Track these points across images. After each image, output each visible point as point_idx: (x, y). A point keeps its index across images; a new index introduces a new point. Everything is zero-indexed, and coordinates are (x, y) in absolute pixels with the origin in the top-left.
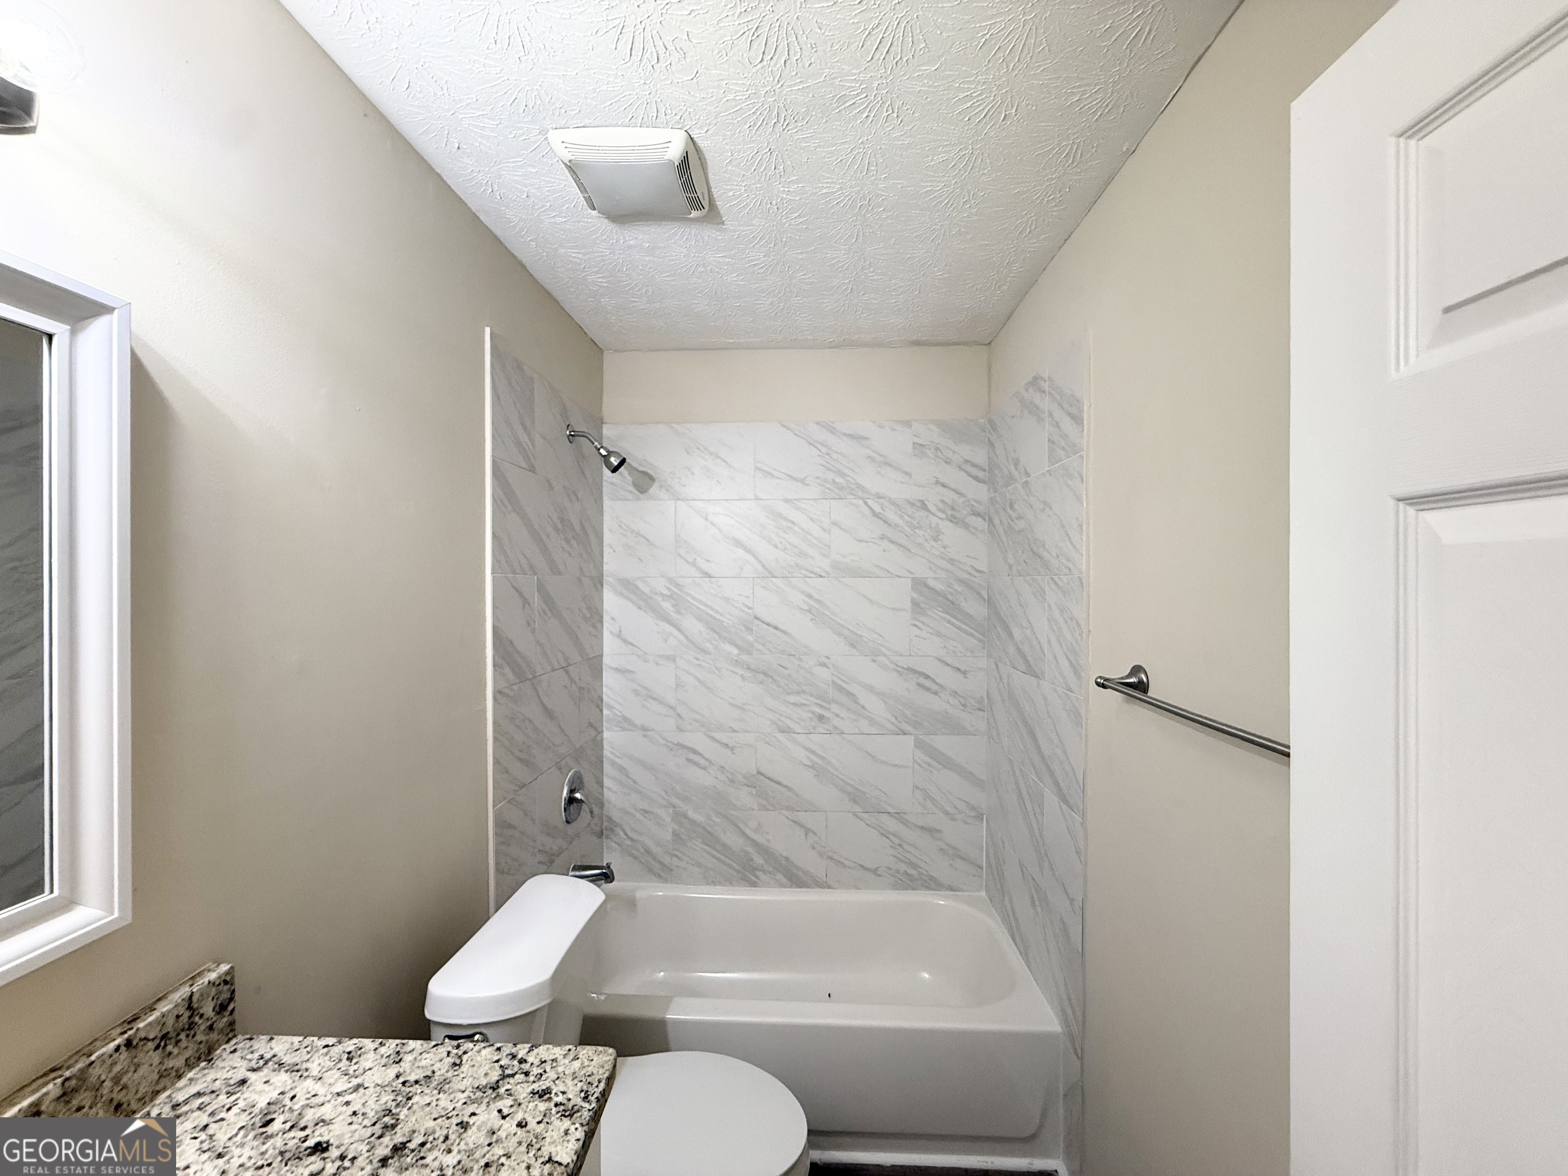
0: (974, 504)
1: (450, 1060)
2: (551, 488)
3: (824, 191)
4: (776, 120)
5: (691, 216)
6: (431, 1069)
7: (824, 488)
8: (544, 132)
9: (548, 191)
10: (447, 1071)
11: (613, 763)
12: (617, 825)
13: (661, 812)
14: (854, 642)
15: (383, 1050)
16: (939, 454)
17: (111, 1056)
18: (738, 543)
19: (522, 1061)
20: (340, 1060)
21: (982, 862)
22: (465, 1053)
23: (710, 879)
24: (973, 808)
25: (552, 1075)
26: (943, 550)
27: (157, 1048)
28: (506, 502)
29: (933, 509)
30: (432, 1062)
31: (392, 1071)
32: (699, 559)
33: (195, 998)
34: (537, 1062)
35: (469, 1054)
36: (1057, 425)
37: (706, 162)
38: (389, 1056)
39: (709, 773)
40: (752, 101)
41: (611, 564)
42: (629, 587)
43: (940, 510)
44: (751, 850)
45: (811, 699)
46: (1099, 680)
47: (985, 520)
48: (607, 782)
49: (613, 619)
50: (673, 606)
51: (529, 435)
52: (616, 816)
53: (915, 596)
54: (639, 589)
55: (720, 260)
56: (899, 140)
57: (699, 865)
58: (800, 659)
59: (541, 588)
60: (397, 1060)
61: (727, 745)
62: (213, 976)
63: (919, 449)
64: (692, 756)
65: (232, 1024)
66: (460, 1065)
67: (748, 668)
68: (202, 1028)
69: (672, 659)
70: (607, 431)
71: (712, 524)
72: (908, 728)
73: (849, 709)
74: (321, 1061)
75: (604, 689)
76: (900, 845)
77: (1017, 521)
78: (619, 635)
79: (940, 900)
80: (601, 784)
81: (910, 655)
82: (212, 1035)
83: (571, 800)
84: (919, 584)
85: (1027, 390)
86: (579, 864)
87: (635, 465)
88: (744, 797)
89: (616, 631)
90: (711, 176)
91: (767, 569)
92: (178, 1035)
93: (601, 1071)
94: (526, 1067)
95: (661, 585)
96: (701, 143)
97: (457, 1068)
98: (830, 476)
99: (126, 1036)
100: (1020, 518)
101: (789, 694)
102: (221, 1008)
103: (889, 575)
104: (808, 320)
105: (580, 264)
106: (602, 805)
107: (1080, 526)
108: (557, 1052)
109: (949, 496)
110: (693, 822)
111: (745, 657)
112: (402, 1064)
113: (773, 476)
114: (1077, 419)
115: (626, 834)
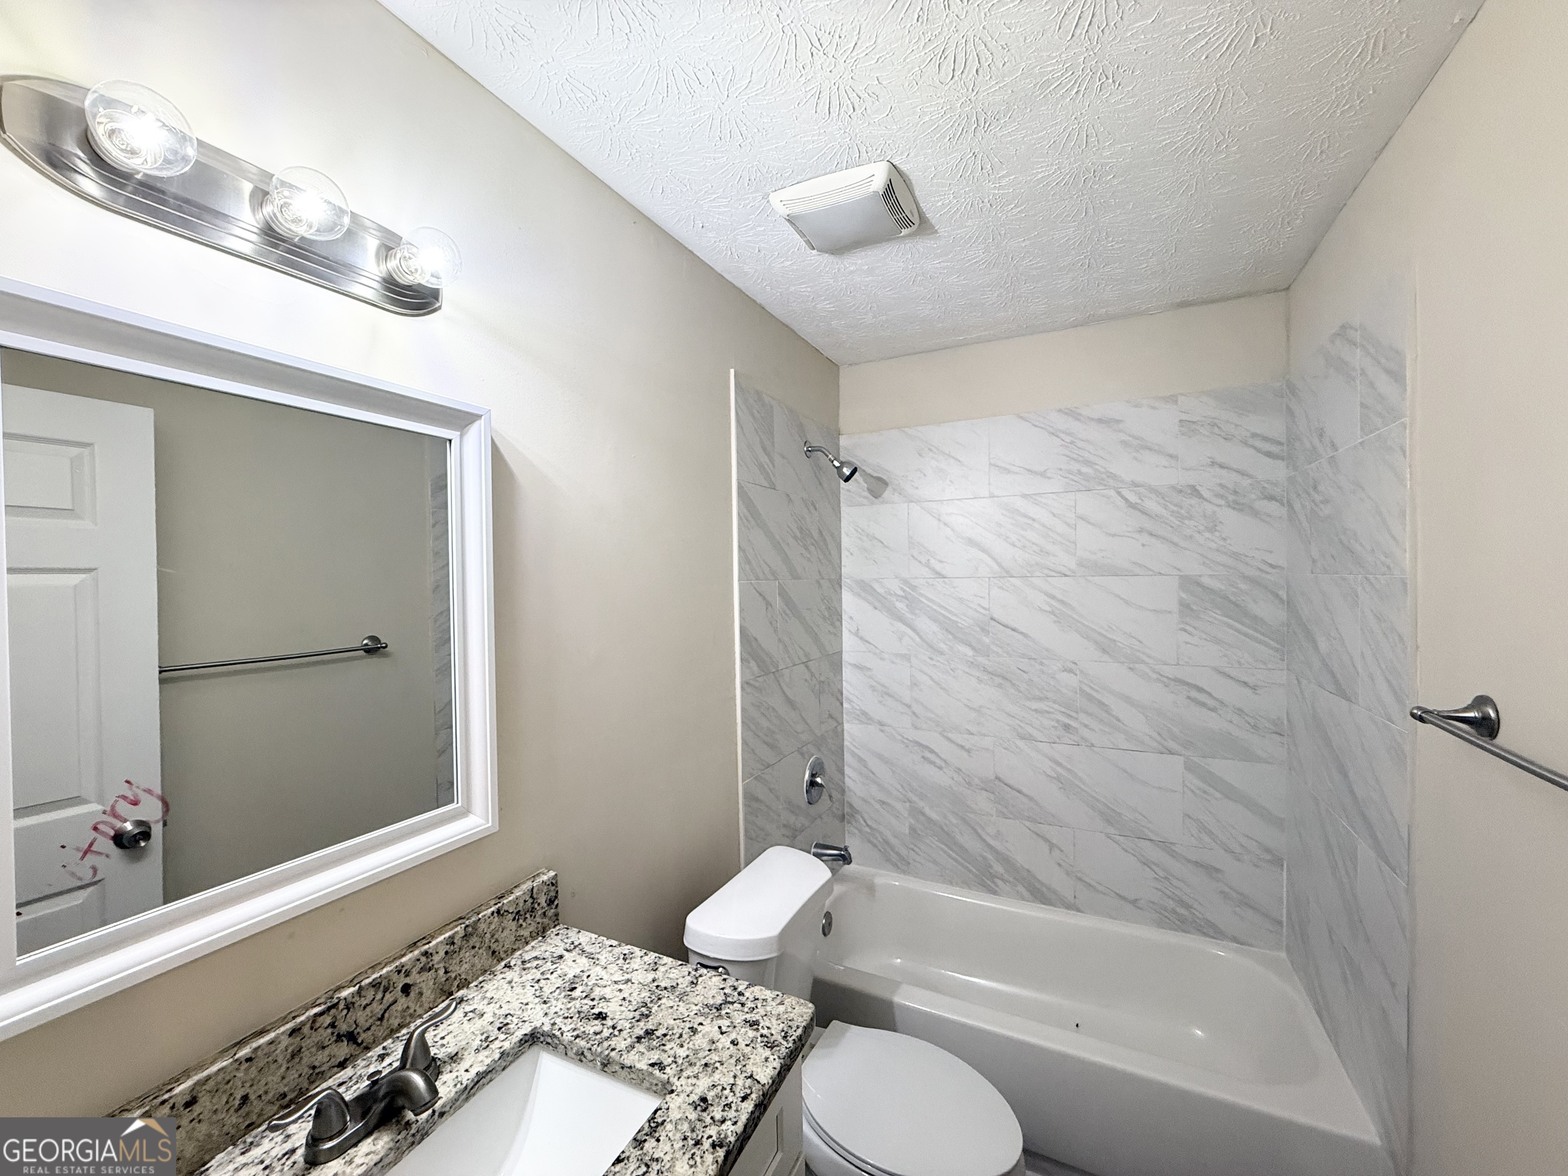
0: (1266, 485)
1: (689, 979)
2: (790, 500)
3: (1040, 176)
4: (976, 125)
5: (902, 234)
6: (676, 981)
7: (1067, 480)
8: (766, 196)
9: (775, 243)
10: (687, 987)
11: (854, 754)
12: (857, 812)
13: (899, 806)
14: (1106, 647)
15: (646, 958)
16: (1216, 430)
17: (489, 917)
18: (971, 542)
19: (741, 994)
20: (619, 958)
21: (1282, 915)
22: (701, 976)
23: (949, 880)
24: (1268, 850)
25: (762, 1011)
26: (1222, 543)
27: (514, 919)
28: (750, 519)
29: (1206, 494)
30: (677, 977)
31: (651, 976)
32: (932, 561)
33: (535, 891)
34: (751, 998)
35: (704, 978)
36: (1372, 385)
37: (911, 183)
38: (649, 964)
39: (945, 773)
40: (949, 116)
41: (850, 566)
42: (865, 589)
43: (1218, 496)
44: (990, 857)
45: (1056, 706)
46: (1415, 711)
47: (1283, 504)
48: (847, 770)
49: (851, 618)
50: (907, 606)
51: (768, 455)
52: (857, 804)
53: (1184, 595)
54: (875, 590)
55: (938, 266)
56: (1121, 103)
57: (935, 862)
58: (1042, 664)
59: (783, 593)
60: (655, 968)
61: (962, 747)
62: (545, 878)
63: (1188, 427)
64: (928, 754)
65: (557, 915)
66: (696, 984)
67: (984, 671)
68: (540, 913)
69: (906, 657)
70: (843, 441)
71: (945, 524)
72: (1172, 745)
73: (1101, 721)
74: (607, 955)
75: (844, 684)
76: (1166, 878)
77: (1322, 506)
78: (857, 634)
79: (1220, 951)
80: (842, 773)
81: (1178, 664)
82: (544, 920)
83: (812, 784)
84: (1188, 583)
85: (1332, 342)
86: (821, 842)
87: (869, 471)
88: (982, 802)
89: (854, 630)
90: (917, 193)
91: (1003, 568)
92: (525, 914)
93: (800, 1019)
94: (743, 999)
95: (895, 586)
96: (903, 168)
97: (694, 986)
98: (1075, 466)
99: (497, 906)
100: (1326, 501)
101: (1029, 699)
102: (551, 902)
103: (1151, 573)
104: (1042, 304)
105: (809, 296)
106: (843, 792)
107: (1403, 514)
108: (769, 994)
109: (1230, 479)
110: (930, 820)
111: (981, 659)
112: (657, 972)
113: (1009, 472)
114: (1397, 376)
115: (865, 821)
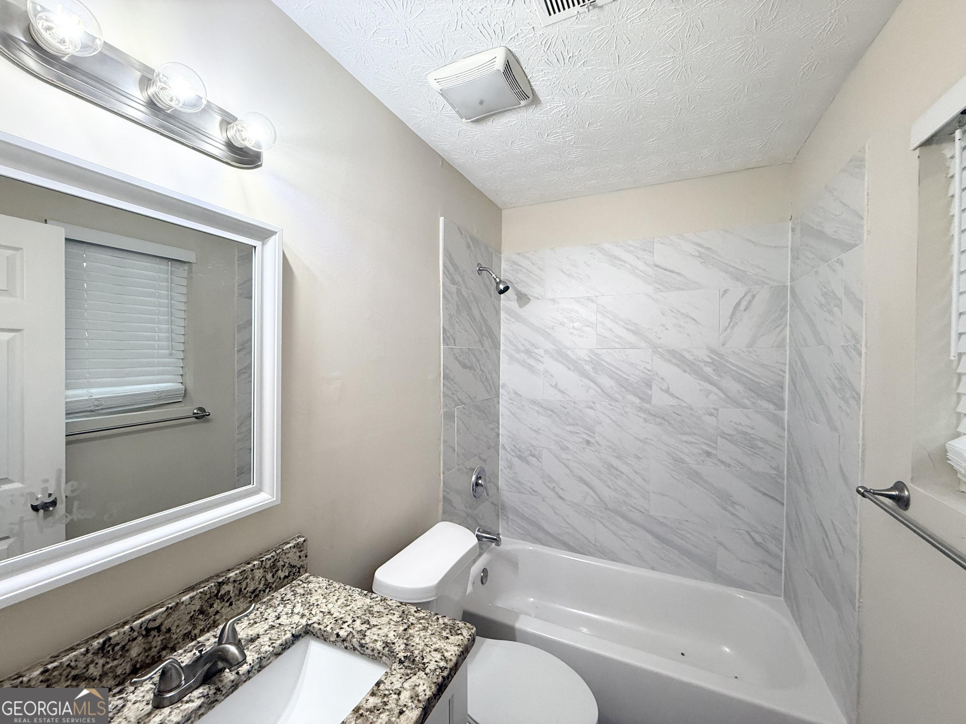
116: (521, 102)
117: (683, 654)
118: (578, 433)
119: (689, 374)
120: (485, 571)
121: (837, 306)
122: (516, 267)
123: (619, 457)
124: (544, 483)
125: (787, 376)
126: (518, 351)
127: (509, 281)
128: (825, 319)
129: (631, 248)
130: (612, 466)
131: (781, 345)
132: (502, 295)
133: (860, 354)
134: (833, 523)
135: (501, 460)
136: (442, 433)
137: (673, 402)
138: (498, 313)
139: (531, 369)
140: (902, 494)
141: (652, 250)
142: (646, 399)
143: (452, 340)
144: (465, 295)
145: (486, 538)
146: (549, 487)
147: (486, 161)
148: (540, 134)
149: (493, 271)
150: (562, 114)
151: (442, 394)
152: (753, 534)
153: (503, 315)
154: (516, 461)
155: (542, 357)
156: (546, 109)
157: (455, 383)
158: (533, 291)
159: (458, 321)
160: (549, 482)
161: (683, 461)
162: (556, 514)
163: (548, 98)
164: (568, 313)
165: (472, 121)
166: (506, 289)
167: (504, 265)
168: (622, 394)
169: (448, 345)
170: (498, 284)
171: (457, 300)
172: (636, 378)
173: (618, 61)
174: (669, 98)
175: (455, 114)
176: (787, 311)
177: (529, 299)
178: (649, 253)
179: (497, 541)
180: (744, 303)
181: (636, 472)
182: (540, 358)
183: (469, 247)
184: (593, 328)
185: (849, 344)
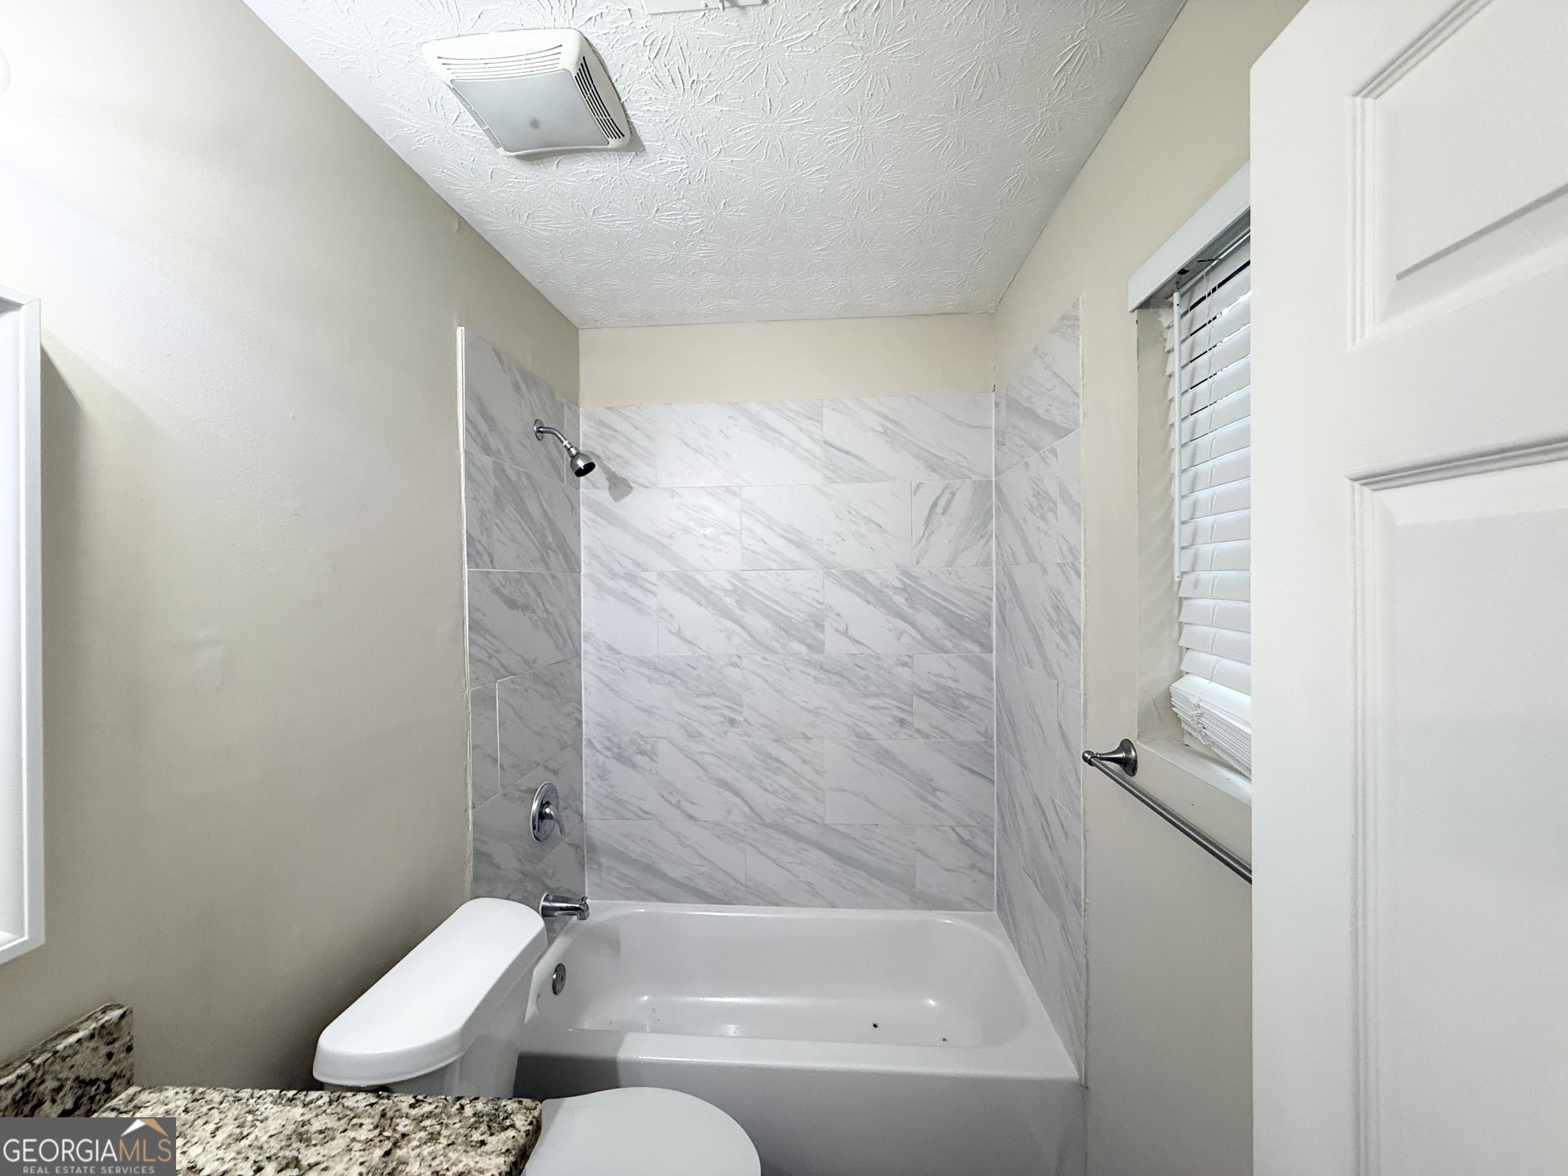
116: (610, 139)
117: (875, 1026)
118: (716, 708)
119: (874, 606)
120: (560, 970)
121: (1051, 510)
122: (606, 431)
123: (778, 741)
124: (663, 796)
125: (994, 604)
126: (614, 576)
127: (594, 454)
128: (1038, 528)
129: (791, 414)
130: (769, 756)
131: (987, 563)
132: (582, 478)
133: (1079, 575)
134: (1053, 801)
135: (587, 766)
136: (470, 732)
137: (853, 649)
138: (574, 509)
139: (638, 607)
140: (1130, 756)
141: (820, 419)
142: (816, 647)
143: (486, 558)
144: (514, 478)
145: (561, 909)
146: (670, 802)
147: (548, 237)
148: (643, 204)
149: (565, 436)
150: (681, 178)
151: (467, 659)
152: (960, 830)
153: (584, 512)
154: (614, 766)
155: (654, 585)
156: (653, 164)
157: (494, 637)
158: (636, 471)
159: (499, 522)
160: (671, 793)
161: (868, 737)
162: (685, 845)
163: (657, 144)
164: (696, 511)
165: (517, 157)
166: (590, 467)
167: (584, 426)
168: (781, 641)
169: (477, 568)
170: (574, 458)
171: (497, 484)
172: (802, 615)
173: (769, 108)
174: (844, 187)
175: (481, 134)
176: (992, 517)
177: (630, 487)
178: (816, 423)
179: (581, 911)
180: (942, 503)
181: (804, 761)
182: (652, 588)
183: (517, 387)
184: (734, 536)
185: (1066, 561)
